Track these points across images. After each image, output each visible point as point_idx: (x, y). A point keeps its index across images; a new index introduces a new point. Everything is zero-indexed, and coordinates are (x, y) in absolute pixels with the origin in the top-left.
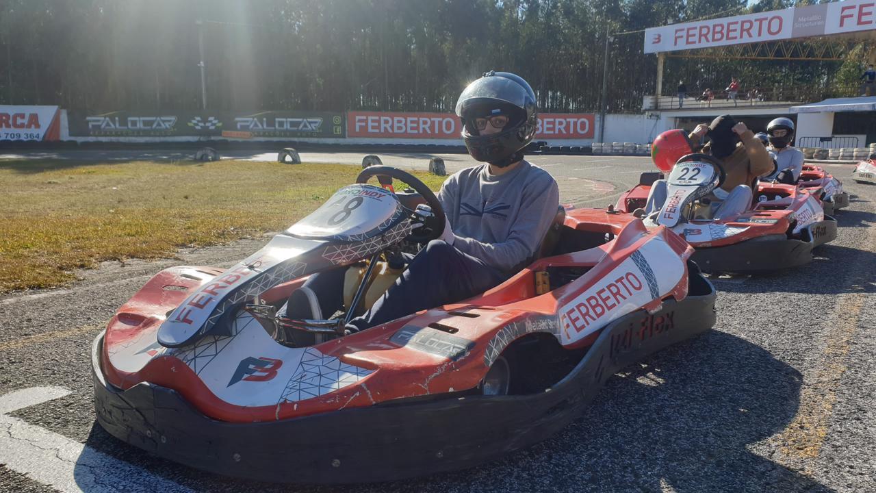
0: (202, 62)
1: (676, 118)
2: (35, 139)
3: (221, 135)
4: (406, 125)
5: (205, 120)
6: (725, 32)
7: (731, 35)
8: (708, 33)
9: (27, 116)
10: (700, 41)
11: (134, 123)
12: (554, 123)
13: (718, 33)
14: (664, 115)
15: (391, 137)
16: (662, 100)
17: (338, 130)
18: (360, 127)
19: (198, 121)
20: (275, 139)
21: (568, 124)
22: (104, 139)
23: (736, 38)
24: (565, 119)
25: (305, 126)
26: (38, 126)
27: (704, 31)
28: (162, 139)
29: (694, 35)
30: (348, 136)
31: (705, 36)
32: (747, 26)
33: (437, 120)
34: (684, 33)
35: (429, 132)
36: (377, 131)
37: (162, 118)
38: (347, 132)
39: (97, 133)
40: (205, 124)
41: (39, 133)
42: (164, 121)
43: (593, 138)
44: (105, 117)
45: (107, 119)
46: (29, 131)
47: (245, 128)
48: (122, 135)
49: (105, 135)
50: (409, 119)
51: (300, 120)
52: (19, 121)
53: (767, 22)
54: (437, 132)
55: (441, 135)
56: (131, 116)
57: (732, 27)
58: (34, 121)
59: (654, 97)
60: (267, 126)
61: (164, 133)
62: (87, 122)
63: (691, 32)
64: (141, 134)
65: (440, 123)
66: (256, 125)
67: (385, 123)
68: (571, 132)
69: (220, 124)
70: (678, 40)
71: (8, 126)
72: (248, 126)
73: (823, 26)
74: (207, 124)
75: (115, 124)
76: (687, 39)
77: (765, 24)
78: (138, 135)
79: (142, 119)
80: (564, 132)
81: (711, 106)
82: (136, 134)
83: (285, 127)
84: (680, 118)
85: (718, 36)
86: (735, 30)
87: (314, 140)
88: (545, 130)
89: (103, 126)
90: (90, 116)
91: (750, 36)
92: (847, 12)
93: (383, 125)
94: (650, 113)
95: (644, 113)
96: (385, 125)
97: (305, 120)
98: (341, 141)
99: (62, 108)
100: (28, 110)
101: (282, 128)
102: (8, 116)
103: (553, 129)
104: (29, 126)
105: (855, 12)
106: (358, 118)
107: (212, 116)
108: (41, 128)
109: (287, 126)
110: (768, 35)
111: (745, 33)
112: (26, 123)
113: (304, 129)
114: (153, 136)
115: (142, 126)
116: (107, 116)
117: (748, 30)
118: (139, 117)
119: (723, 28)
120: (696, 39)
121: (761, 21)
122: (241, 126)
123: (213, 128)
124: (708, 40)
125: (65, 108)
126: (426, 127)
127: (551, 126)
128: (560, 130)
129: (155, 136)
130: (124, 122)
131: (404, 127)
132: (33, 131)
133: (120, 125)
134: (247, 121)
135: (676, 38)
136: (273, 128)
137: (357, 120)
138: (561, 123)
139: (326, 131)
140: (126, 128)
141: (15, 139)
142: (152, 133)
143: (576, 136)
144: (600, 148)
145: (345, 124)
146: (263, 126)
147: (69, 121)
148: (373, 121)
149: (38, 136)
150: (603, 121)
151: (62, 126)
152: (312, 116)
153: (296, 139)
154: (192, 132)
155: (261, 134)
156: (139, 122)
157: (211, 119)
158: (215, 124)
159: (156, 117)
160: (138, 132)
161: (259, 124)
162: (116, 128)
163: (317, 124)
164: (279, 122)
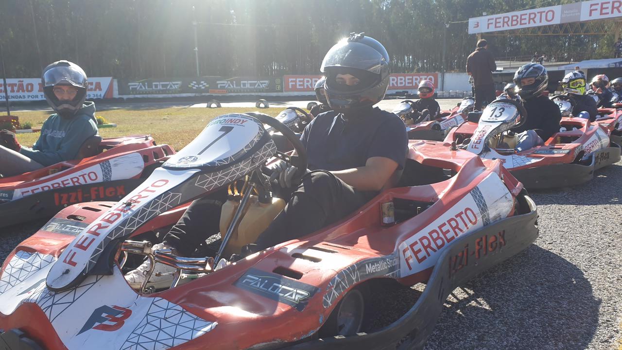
0: (196, 48)
2: (99, 97)
3: (208, 92)
5: (199, 84)
6: (519, 20)
7: (523, 22)
8: (509, 20)
9: (94, 84)
10: (503, 26)
11: (156, 86)
12: (412, 79)
13: (515, 20)
15: (311, 91)
17: (278, 88)
18: (292, 85)
19: (195, 84)
20: (241, 94)
22: (139, 96)
23: (526, 24)
24: (419, 77)
25: (259, 85)
26: (100, 89)
27: (506, 20)
28: (173, 95)
29: (500, 22)
30: (285, 91)
31: (507, 22)
32: (533, 16)
34: (493, 21)
36: (302, 87)
37: (174, 83)
38: (284, 89)
39: (135, 93)
40: (199, 86)
41: (101, 93)
42: (174, 84)
46: (95, 93)
47: (223, 88)
48: (150, 94)
49: (139, 94)
51: (256, 82)
52: (90, 87)
53: (545, 13)
56: (155, 82)
57: (523, 17)
58: (98, 86)
60: (236, 86)
62: (129, 86)
63: (498, 21)
64: (161, 92)
66: (229, 86)
67: (307, 82)
69: (207, 86)
70: (490, 25)
72: (225, 86)
73: (579, 16)
74: (201, 86)
75: (145, 87)
76: (496, 25)
77: (544, 15)
78: (159, 93)
79: (161, 83)
81: (511, 66)
82: (157, 93)
83: (247, 87)
85: (515, 23)
86: (525, 19)
87: (264, 94)
88: (407, 83)
90: (130, 82)
91: (535, 22)
92: (593, 7)
93: (306, 84)
97: (258, 82)
98: (280, 94)
99: (114, 78)
100: (95, 80)
101: (245, 87)
103: (412, 83)
104: (95, 90)
105: (599, 7)
106: (290, 80)
107: (203, 81)
108: (102, 89)
109: (248, 86)
110: (546, 21)
111: (531, 21)
112: (94, 88)
113: (258, 87)
114: (166, 94)
115: (161, 88)
116: (142, 82)
117: (533, 19)
118: (159, 82)
119: (518, 18)
120: (501, 24)
121: (541, 13)
122: (220, 86)
123: (203, 88)
124: (508, 25)
125: (116, 78)
127: (411, 81)
129: (170, 93)
130: (150, 86)
132: (98, 92)
133: (148, 88)
134: (224, 83)
135: (488, 24)
136: (239, 87)
139: (271, 88)
140: (152, 89)
142: (167, 92)
144: (442, 94)
145: (282, 83)
146: (233, 86)
147: (118, 86)
148: (300, 81)
149: (100, 95)
150: (443, 77)
151: (114, 89)
152: (263, 80)
153: (253, 94)
154: (190, 90)
155: (233, 91)
156: (160, 85)
157: (202, 82)
158: (205, 86)
159: (170, 81)
160: (159, 92)
161: (231, 85)
162: (146, 89)
163: (266, 85)
164: (243, 83)
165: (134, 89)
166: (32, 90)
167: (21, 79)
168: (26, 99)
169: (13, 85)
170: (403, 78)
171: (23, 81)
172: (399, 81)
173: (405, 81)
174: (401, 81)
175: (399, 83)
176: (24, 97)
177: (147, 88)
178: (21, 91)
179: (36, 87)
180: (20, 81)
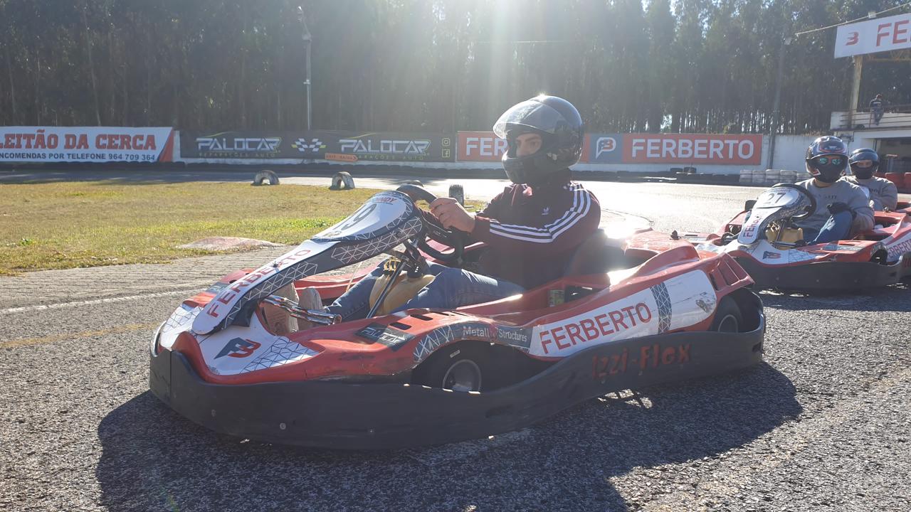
0: (308, 81)
1: (876, 139)
2: (151, 161)
3: (324, 158)
9: (145, 138)
11: (240, 144)
12: (708, 146)
14: (859, 136)
16: (857, 117)
17: (447, 154)
18: (472, 149)
19: (302, 143)
20: (380, 163)
21: (727, 146)
22: (211, 161)
24: (723, 141)
25: (412, 149)
26: (154, 148)
28: (267, 161)
29: (905, 31)
30: (458, 161)
34: (891, 30)
37: (267, 140)
38: (456, 157)
39: (205, 154)
40: (309, 146)
41: (154, 154)
42: (268, 143)
43: (760, 164)
44: (214, 138)
45: (216, 140)
46: (146, 152)
47: (349, 151)
48: (228, 157)
49: (213, 157)
51: (407, 142)
52: (139, 142)
56: (237, 137)
58: (151, 142)
59: (848, 113)
60: (372, 149)
61: (267, 155)
63: (901, 27)
64: (247, 155)
66: (360, 148)
67: (499, 145)
68: (731, 156)
69: (323, 147)
70: (882, 38)
71: (129, 147)
74: (312, 146)
75: (222, 146)
76: (895, 36)
78: (243, 157)
79: (247, 140)
80: (721, 156)
82: (241, 156)
83: (391, 149)
84: (883, 140)
87: (421, 164)
88: (696, 152)
89: (211, 148)
90: (198, 137)
94: (839, 134)
96: (500, 148)
97: (412, 142)
98: (450, 165)
99: (175, 130)
100: (146, 131)
101: (387, 151)
102: (129, 137)
103: (707, 152)
104: (146, 148)
106: (469, 139)
107: (316, 138)
108: (157, 148)
109: (392, 149)
112: (144, 144)
113: (411, 152)
114: (256, 158)
115: (247, 148)
116: (217, 137)
118: (245, 138)
122: (345, 148)
123: (316, 150)
125: (178, 130)
127: (704, 149)
128: (715, 153)
129: (261, 158)
130: (230, 144)
133: (227, 147)
134: (351, 143)
135: (879, 37)
136: (378, 151)
137: (468, 142)
138: (717, 146)
139: (433, 154)
140: (232, 149)
141: (134, 160)
142: (257, 155)
143: (737, 161)
145: (454, 147)
146: (367, 149)
147: (181, 142)
148: (486, 143)
149: (153, 158)
150: (774, 143)
151: (174, 147)
152: (419, 139)
153: (401, 164)
154: (295, 154)
155: (365, 157)
156: (245, 143)
157: (314, 140)
158: (317, 147)
159: (262, 138)
160: (244, 154)
161: (363, 147)
162: (223, 150)
163: (424, 147)
164: (384, 144)
165: (205, 149)
166: (55, 146)
167: (42, 128)
168: (48, 160)
169: (29, 137)
170: (690, 143)
171: (43, 131)
172: (681, 148)
173: (693, 148)
174: (685, 148)
175: (680, 152)
176: (44, 156)
177: (225, 147)
178: (40, 146)
179: (62, 141)
180: (39, 131)
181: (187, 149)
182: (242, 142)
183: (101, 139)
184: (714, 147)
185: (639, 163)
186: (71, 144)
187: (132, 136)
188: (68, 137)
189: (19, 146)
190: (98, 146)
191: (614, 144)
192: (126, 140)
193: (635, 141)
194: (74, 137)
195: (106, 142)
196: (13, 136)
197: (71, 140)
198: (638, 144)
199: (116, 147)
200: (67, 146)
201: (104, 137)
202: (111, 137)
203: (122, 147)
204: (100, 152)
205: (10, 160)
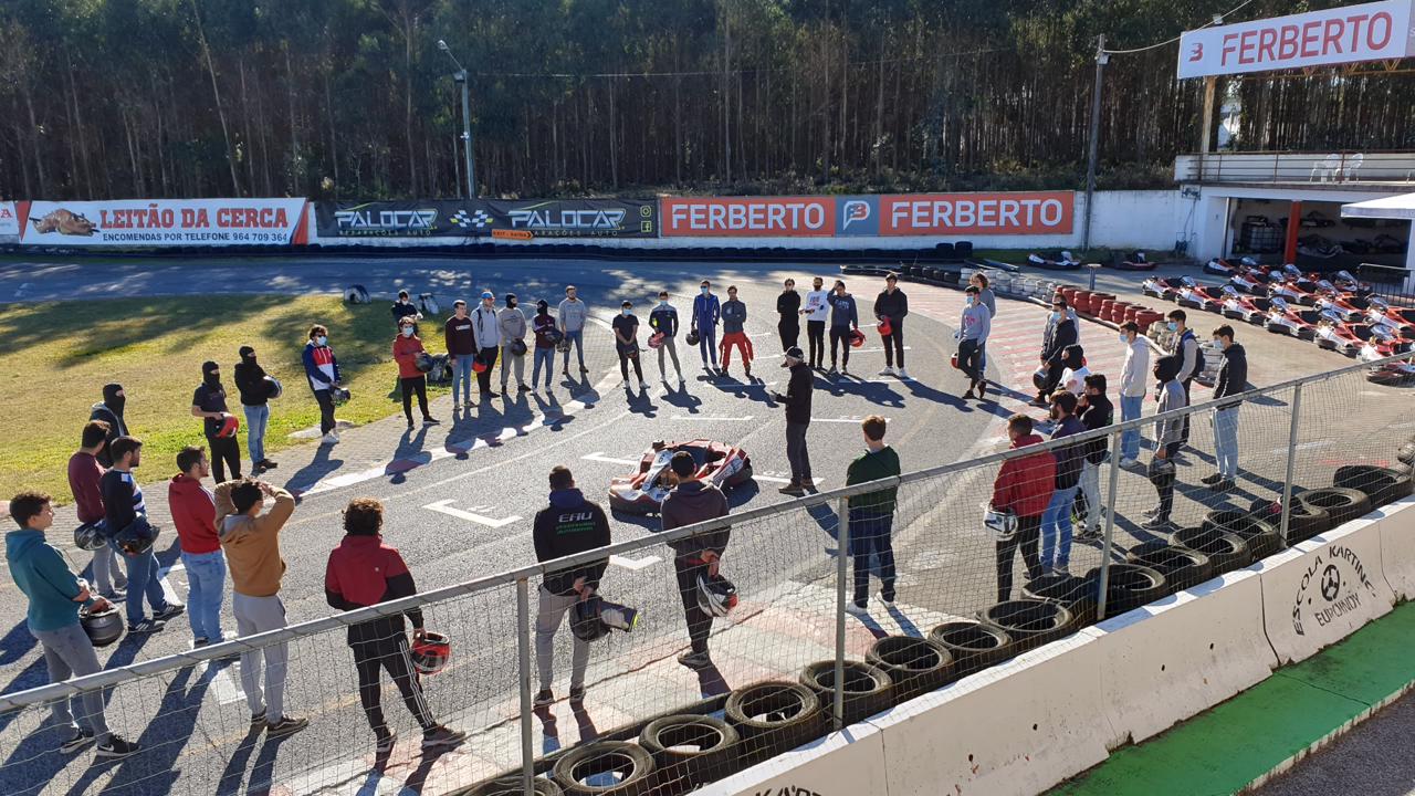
0: (466, 133)
1: (1231, 200)
2: (282, 242)
3: (490, 236)
4: (747, 215)
5: (471, 215)
9: (274, 212)
11: (387, 219)
12: (997, 208)
14: (1205, 192)
15: (725, 236)
16: (1211, 164)
17: (647, 226)
18: (679, 220)
19: (464, 216)
20: (560, 241)
21: (1024, 209)
22: (354, 241)
24: (1019, 201)
25: (602, 221)
26: (285, 225)
28: (422, 241)
30: (663, 235)
33: (795, 207)
34: (1237, 43)
35: (783, 226)
36: (704, 226)
37: (420, 213)
38: (660, 230)
40: (471, 220)
41: (283, 235)
42: (421, 216)
43: (1071, 233)
44: (355, 211)
45: (358, 213)
46: (276, 231)
47: (521, 225)
48: (374, 235)
49: (356, 236)
50: (752, 207)
51: (596, 212)
52: (267, 218)
54: (795, 225)
55: (803, 231)
56: (383, 210)
58: (281, 217)
59: (1197, 158)
60: (551, 222)
61: (422, 233)
62: (336, 218)
64: (397, 233)
65: (801, 212)
66: (536, 221)
67: (715, 214)
68: (1030, 223)
69: (490, 220)
71: (256, 225)
72: (526, 222)
74: (475, 220)
75: (366, 221)
78: (392, 236)
79: (397, 213)
80: (1016, 223)
82: (389, 234)
87: (614, 242)
88: (980, 219)
89: (353, 224)
90: (338, 210)
93: (712, 217)
95: (1175, 186)
96: (716, 218)
97: (601, 212)
98: (650, 243)
99: (309, 201)
100: (275, 203)
101: (570, 225)
102: (255, 211)
103: (996, 218)
104: (276, 225)
106: (675, 207)
107: (480, 209)
108: (289, 226)
112: (274, 221)
113: (600, 225)
114: (408, 236)
115: (397, 223)
116: (360, 210)
118: (393, 211)
122: (517, 222)
123: (481, 225)
125: (312, 201)
126: (779, 218)
127: (992, 213)
128: (1007, 219)
129: (412, 236)
130: (376, 219)
131: (744, 219)
133: (372, 222)
134: (524, 216)
136: (559, 225)
137: (674, 210)
138: (1009, 208)
139: (630, 228)
140: (378, 225)
141: (263, 242)
143: (1039, 229)
145: (657, 216)
146: (545, 222)
147: (317, 217)
148: (697, 212)
149: (285, 239)
150: (1089, 203)
151: (310, 223)
152: (609, 207)
153: (588, 242)
154: (456, 231)
155: (543, 233)
156: (393, 217)
157: (478, 212)
158: (483, 220)
159: (413, 210)
160: (393, 232)
161: (540, 219)
162: (367, 226)
163: (618, 218)
164: (566, 216)
165: (346, 226)
166: (171, 224)
167: (154, 201)
168: (163, 242)
169: (141, 213)
170: (971, 204)
171: (156, 205)
172: (959, 213)
173: (976, 212)
174: (964, 213)
175: (958, 219)
176: (159, 237)
177: (369, 221)
178: (154, 224)
179: (178, 218)
180: (152, 205)
181: (326, 226)
182: (389, 216)
183: (223, 215)
184: (1006, 211)
185: (902, 235)
186: (189, 221)
187: (259, 210)
188: (185, 212)
189: (130, 225)
190: (221, 224)
191: (868, 210)
192: (252, 217)
193: (896, 205)
194: (192, 212)
195: (229, 218)
196: (122, 212)
197: (188, 215)
198: (900, 210)
199: (240, 224)
200: (185, 225)
201: (226, 211)
202: (234, 211)
203: (248, 225)
204: (223, 230)
205: (121, 242)
